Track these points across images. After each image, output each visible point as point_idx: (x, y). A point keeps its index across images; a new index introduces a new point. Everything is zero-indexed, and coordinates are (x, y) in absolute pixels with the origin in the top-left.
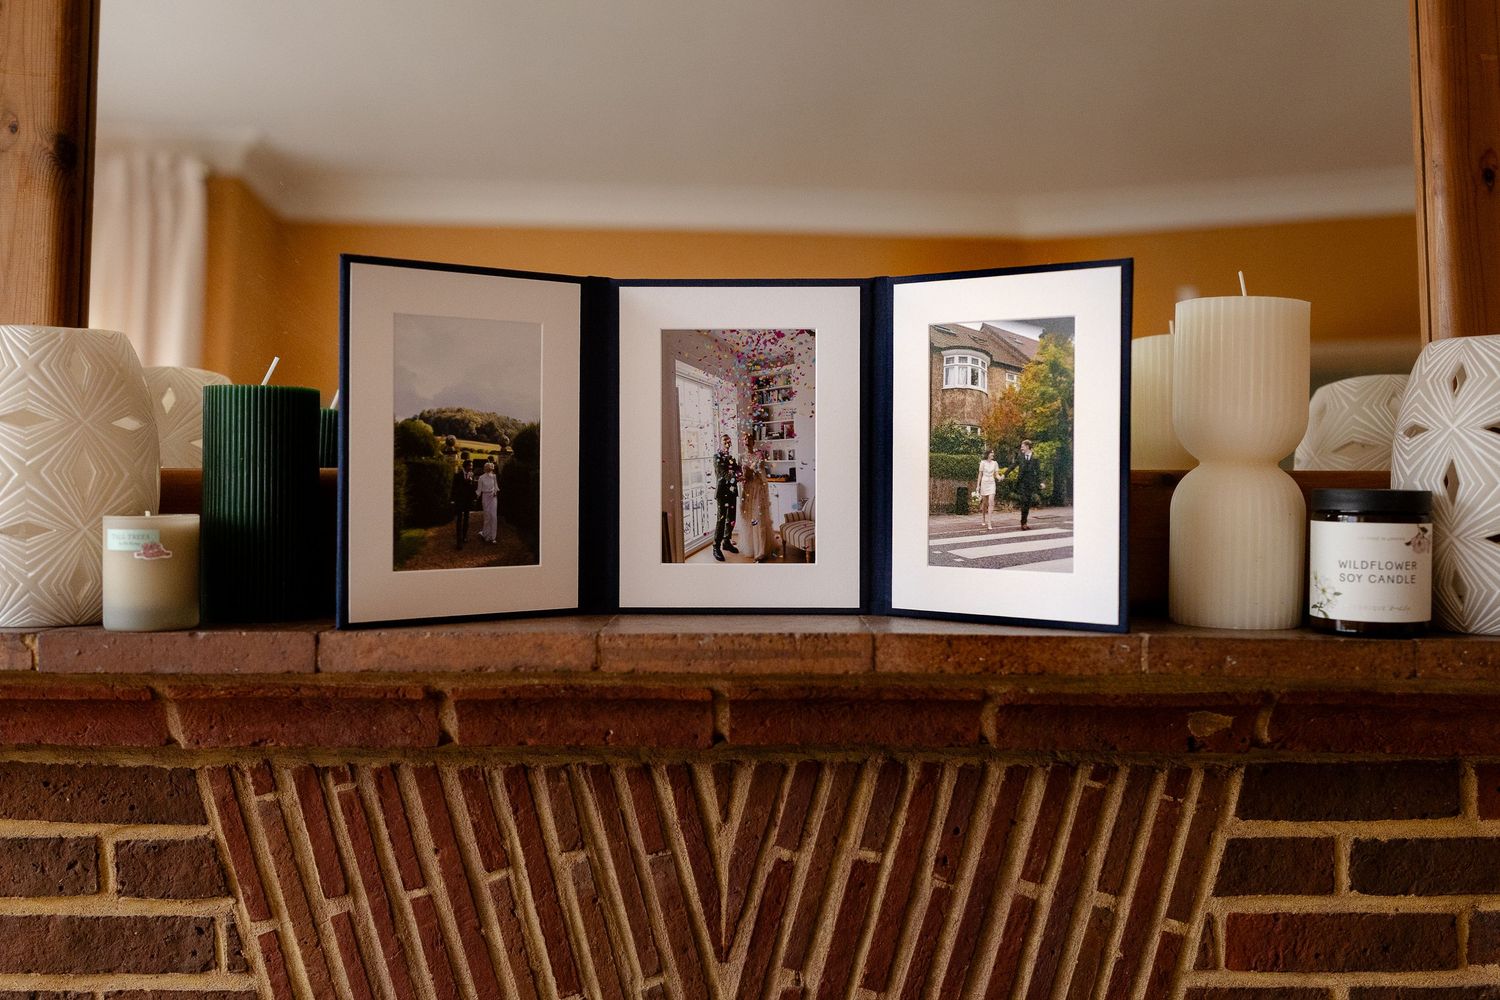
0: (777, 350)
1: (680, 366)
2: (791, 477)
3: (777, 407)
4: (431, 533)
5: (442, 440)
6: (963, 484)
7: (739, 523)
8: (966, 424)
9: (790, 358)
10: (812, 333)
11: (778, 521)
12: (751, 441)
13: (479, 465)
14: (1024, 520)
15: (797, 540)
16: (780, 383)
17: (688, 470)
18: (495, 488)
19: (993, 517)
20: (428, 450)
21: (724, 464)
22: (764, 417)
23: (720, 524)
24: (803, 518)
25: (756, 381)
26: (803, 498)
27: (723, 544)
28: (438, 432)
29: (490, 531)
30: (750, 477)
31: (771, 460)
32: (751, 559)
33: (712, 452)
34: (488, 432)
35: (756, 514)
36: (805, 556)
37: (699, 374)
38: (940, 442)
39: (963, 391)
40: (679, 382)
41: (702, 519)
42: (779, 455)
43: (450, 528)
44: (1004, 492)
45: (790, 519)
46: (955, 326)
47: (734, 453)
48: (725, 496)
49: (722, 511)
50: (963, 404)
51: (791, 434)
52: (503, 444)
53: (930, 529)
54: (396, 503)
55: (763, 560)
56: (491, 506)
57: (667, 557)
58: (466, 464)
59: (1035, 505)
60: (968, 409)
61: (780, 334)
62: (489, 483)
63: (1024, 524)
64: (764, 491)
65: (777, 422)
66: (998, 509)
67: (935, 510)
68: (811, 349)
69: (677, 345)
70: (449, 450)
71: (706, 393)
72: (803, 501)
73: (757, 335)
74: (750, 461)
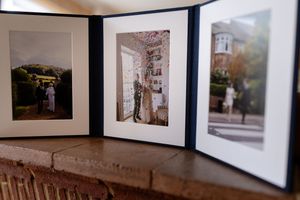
0: (156, 39)
1: (123, 47)
2: (160, 91)
3: (155, 63)
4: (28, 107)
5: (31, 76)
6: (221, 99)
7: (142, 109)
9: (160, 43)
10: (169, 32)
11: (155, 109)
12: (146, 76)
13: (47, 85)
14: (243, 120)
15: (162, 117)
16: (157, 53)
17: (125, 87)
18: (54, 92)
19: (230, 116)
20: (26, 79)
21: (137, 85)
22: (150, 67)
23: (135, 108)
24: (164, 108)
25: (148, 52)
26: (165, 100)
27: (136, 116)
28: (29, 72)
29: (52, 107)
30: (146, 90)
31: (153, 84)
32: (145, 122)
33: (132, 81)
34: (50, 72)
35: (147, 105)
36: (165, 123)
37: (128, 50)
38: (215, 79)
39: (222, 54)
40: (122, 54)
41: (129, 107)
42: (156, 82)
43: (36, 106)
44: (237, 104)
45: (159, 108)
46: (220, 23)
47: (140, 81)
48: (137, 98)
49: (136, 103)
50: (222, 60)
51: (160, 74)
52: (56, 77)
53: (210, 118)
54: (13, 97)
55: (149, 123)
56: (52, 99)
57: (118, 120)
58: (41, 84)
59: (248, 113)
60: (224, 63)
61: (157, 33)
62: (51, 91)
64: (150, 96)
65: (155, 69)
66: (233, 112)
67: (212, 110)
68: (168, 38)
69: (123, 39)
70: (34, 79)
71: (131, 57)
72: (164, 101)
73: (149, 34)
74: (146, 85)
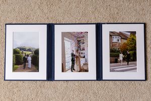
0: (81, 35)
1: (65, 38)
2: (84, 57)
3: (81, 45)
5: (21, 51)
6: (116, 58)
8: (117, 48)
9: (84, 37)
10: (87, 32)
11: (82, 65)
12: (77, 51)
13: (28, 55)
15: (85, 68)
16: (82, 41)
17: (66, 56)
18: (31, 59)
19: (122, 63)
20: (19, 53)
21: (73, 55)
22: (79, 47)
23: (72, 65)
24: (86, 64)
25: (78, 41)
27: (72, 69)
28: (20, 50)
30: (77, 57)
31: (81, 54)
33: (71, 53)
34: (29, 50)
36: (87, 71)
37: (68, 39)
38: (112, 51)
39: (116, 42)
40: (65, 41)
41: (69, 64)
42: (82, 53)
44: (124, 59)
45: (84, 64)
47: (74, 53)
48: (73, 60)
51: (84, 50)
52: (32, 52)
53: (110, 66)
54: (13, 61)
55: (79, 71)
56: (30, 62)
57: (63, 71)
61: (82, 33)
63: (128, 64)
64: (79, 60)
65: (82, 48)
67: (111, 62)
68: (87, 35)
69: (64, 35)
70: (22, 53)
71: (70, 43)
72: (86, 61)
73: (78, 33)
74: (77, 54)
